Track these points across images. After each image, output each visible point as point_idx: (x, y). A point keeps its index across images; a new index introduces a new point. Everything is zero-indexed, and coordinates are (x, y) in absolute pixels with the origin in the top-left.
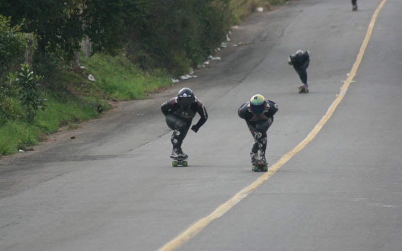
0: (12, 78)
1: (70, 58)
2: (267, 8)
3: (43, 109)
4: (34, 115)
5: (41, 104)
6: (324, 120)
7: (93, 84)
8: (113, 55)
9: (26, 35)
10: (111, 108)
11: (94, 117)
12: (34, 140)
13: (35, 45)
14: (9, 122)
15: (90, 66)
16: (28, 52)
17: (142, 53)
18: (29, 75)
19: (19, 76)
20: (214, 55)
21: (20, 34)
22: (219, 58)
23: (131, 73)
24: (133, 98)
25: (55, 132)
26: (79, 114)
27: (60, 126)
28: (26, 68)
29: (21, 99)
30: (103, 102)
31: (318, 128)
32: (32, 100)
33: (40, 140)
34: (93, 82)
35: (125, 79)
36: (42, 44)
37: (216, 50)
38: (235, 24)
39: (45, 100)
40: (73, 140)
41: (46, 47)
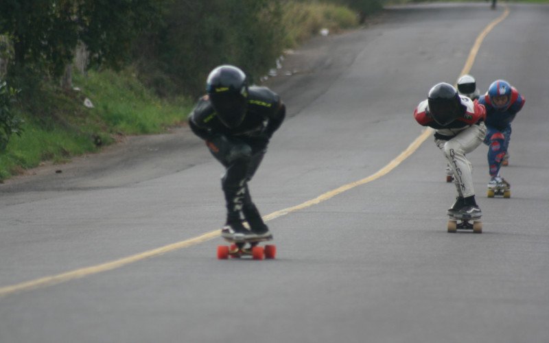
1: (58, 72)
2: (334, 30)
3: (19, 134)
4: (7, 142)
5: (16, 126)
7: (91, 112)
10: (114, 142)
11: (90, 151)
12: (4, 172)
13: (10, 51)
15: (87, 88)
17: (158, 74)
20: (259, 84)
23: (144, 100)
24: (144, 131)
25: (35, 166)
26: (70, 146)
27: (44, 159)
30: (102, 134)
32: (4, 122)
33: (14, 173)
34: (90, 109)
35: (135, 108)
36: (20, 50)
37: (261, 80)
38: (289, 47)
39: (23, 121)
40: (60, 175)
41: (26, 56)
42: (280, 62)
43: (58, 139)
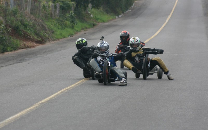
0: (68, 15)
1: (85, 9)
3: (76, 25)
4: (74, 26)
5: (76, 23)
6: (160, 29)
8: (98, 9)
9: (72, 2)
10: (97, 25)
11: (92, 27)
12: (73, 34)
13: (75, 6)
14: (66, 28)
15: (91, 12)
16: (73, 7)
17: (107, 8)
18: (72, 14)
19: (70, 15)
20: (129, 9)
21: (71, 2)
22: (130, 11)
23: (104, 15)
24: (104, 22)
25: (80, 31)
26: (87, 26)
27: (82, 30)
28: (72, 12)
29: (70, 22)
30: (95, 23)
31: (158, 32)
32: (73, 22)
33: (75, 34)
34: (92, 17)
35: (102, 16)
36: (77, 5)
38: (136, 0)
40: (85, 34)
41: (78, 6)
42: (134, 4)
43: (85, 25)
